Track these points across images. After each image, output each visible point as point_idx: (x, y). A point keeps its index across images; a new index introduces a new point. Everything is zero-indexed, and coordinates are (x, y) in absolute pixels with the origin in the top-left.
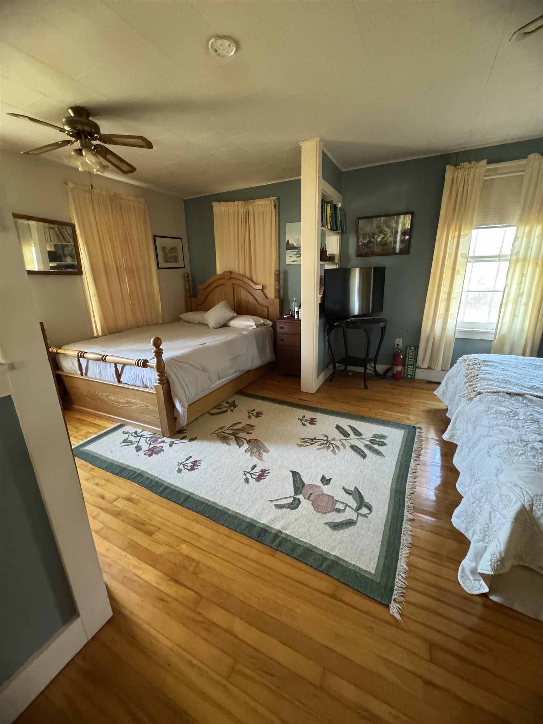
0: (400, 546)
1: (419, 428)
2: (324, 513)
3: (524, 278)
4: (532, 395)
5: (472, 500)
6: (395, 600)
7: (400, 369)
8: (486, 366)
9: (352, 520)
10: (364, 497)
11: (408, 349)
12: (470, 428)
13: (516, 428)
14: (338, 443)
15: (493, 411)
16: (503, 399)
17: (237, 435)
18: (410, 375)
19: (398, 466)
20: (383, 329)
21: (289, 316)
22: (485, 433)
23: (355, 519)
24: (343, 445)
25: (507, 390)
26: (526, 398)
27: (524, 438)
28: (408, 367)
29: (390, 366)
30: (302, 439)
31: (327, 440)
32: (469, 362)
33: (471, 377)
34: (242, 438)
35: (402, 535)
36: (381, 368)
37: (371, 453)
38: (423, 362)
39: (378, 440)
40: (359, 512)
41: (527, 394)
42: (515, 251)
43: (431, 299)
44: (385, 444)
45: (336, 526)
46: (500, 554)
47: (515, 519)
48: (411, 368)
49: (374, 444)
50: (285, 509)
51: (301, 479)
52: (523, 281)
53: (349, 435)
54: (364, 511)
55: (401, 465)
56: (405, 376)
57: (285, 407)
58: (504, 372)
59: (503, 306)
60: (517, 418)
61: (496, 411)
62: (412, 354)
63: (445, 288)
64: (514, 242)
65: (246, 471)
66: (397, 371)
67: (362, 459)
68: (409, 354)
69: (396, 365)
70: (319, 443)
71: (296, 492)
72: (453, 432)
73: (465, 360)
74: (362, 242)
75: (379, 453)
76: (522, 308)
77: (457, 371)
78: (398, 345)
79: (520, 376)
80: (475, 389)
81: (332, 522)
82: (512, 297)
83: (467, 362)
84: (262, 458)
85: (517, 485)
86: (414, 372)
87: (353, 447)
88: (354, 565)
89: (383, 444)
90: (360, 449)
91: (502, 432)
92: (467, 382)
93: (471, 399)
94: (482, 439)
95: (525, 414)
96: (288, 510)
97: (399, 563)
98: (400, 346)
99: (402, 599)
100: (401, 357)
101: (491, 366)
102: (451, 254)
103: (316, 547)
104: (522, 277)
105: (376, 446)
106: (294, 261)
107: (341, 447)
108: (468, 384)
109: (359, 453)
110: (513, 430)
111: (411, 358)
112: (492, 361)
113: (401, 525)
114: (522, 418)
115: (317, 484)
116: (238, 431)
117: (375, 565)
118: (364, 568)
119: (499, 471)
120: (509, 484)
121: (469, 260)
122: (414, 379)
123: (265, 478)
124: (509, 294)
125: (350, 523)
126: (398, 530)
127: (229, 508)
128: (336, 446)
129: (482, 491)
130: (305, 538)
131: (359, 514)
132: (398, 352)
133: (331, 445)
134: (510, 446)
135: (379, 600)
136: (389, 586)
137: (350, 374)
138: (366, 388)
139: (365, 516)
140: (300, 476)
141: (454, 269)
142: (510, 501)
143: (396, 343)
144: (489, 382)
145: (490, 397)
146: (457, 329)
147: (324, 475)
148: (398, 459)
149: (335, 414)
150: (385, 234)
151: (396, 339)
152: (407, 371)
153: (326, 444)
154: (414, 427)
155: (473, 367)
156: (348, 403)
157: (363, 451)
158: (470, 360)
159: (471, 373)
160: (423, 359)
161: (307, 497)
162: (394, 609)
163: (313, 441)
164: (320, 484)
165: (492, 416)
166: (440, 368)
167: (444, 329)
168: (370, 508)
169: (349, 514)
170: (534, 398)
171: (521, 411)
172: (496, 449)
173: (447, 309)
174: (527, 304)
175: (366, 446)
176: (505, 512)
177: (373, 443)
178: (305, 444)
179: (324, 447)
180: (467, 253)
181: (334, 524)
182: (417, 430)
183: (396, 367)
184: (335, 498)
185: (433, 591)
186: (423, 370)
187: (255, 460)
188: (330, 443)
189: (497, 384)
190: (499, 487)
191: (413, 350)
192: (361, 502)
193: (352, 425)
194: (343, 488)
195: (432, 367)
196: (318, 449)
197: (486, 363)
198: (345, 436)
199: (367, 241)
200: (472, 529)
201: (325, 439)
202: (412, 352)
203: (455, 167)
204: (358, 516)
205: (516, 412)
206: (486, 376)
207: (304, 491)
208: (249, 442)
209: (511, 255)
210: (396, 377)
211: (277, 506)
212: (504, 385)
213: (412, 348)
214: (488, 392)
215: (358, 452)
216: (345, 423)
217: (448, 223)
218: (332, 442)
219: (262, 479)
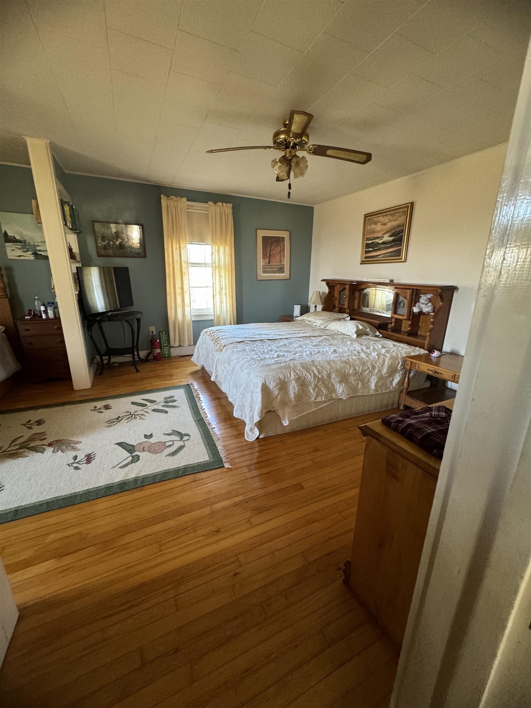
0: (214, 442)
1: (191, 384)
2: (161, 452)
3: (221, 279)
4: (247, 341)
5: (241, 396)
6: (225, 462)
7: (158, 351)
8: (220, 332)
9: (182, 445)
10: (181, 432)
11: (161, 334)
12: (226, 365)
13: (248, 355)
14: (142, 413)
15: (235, 351)
16: (237, 345)
17: (29, 446)
18: (167, 354)
19: (191, 408)
20: (138, 320)
21: (31, 316)
22: (236, 363)
23: (183, 444)
24: (146, 412)
25: (236, 341)
26: (245, 343)
27: (253, 357)
28: (164, 349)
29: (149, 351)
30: (107, 422)
31: (130, 414)
32: (210, 332)
33: (215, 340)
34: (38, 446)
35: (213, 437)
36: (143, 354)
37: (170, 409)
38: (175, 342)
39: (169, 400)
40: (183, 440)
41: (245, 341)
42: (214, 261)
43: (170, 293)
44: (176, 401)
45: (173, 454)
46: (260, 408)
47: (261, 390)
48: (166, 349)
49: (169, 403)
50: (129, 466)
51: (128, 444)
52: (221, 280)
53: (147, 405)
54: (185, 438)
55: (192, 407)
56: (164, 356)
57: (67, 407)
58: (230, 334)
59: (215, 296)
60: (246, 351)
61: (236, 351)
62: (165, 338)
63: (178, 285)
64: (212, 255)
65: (69, 463)
66: (157, 353)
67: (166, 414)
68: (162, 338)
69: (154, 348)
70: (126, 418)
71: (131, 453)
72: (216, 374)
73: (206, 332)
74: (101, 244)
75: (175, 407)
76: (224, 297)
77: (203, 340)
78: (152, 332)
79: (238, 334)
80: (222, 345)
81: (170, 453)
82: (218, 290)
83: (208, 333)
84: (78, 448)
85: (258, 376)
86: (169, 351)
87: (154, 410)
88: (197, 463)
89: (174, 401)
90: (161, 410)
91: (243, 358)
92: (215, 343)
93: (222, 350)
94: (236, 366)
95: (248, 349)
96: (133, 464)
97: (218, 449)
98: (154, 333)
99: (228, 460)
100: (158, 341)
101: (222, 332)
102: (177, 260)
103: (169, 469)
104: (220, 278)
105: (171, 404)
106: (20, 256)
107: (145, 414)
108: (216, 344)
109: (162, 412)
110: (247, 356)
111: (165, 341)
112: (222, 330)
113: (210, 433)
114: (248, 350)
115: (144, 441)
116: (27, 443)
117: (208, 456)
118: (203, 460)
119: (249, 374)
120: (255, 377)
121: (189, 265)
122: (170, 356)
123: (94, 459)
124: (216, 288)
125: (181, 448)
126: (210, 436)
127: (75, 491)
128: (141, 415)
129: (244, 389)
130: (158, 470)
131: (183, 441)
132: (154, 337)
133: (136, 416)
134: (250, 363)
135: (218, 467)
136: (219, 459)
137: (116, 365)
138: (138, 371)
139: (188, 440)
140: (126, 443)
141: (181, 271)
142: (257, 384)
143: (151, 331)
144: (226, 340)
145: (231, 346)
146: (192, 314)
147: (145, 433)
148: (189, 405)
149: (125, 396)
150: (122, 239)
151: (150, 327)
152: (164, 351)
153: (132, 416)
154: (188, 385)
155: (213, 334)
156: (130, 386)
157: (163, 410)
158: (210, 331)
159: (214, 337)
160: (175, 341)
161: (141, 450)
162: (227, 465)
163: (119, 419)
164: (146, 440)
165: (236, 354)
166: (187, 344)
167: (184, 315)
168: (188, 435)
169: (177, 444)
170: (249, 342)
171: (247, 348)
172: (244, 366)
173: (183, 301)
174: (226, 294)
175: (163, 406)
176: (257, 390)
177: (166, 403)
178: (113, 424)
179: (131, 420)
180: (187, 260)
181: (172, 453)
182: (191, 386)
183: (155, 350)
184: (163, 441)
185: (239, 449)
186: (174, 348)
187: (72, 454)
188: (135, 415)
189: (230, 339)
190: (252, 381)
191: (165, 334)
192: (181, 436)
193: (143, 398)
194: (165, 434)
195: (181, 345)
196: (127, 422)
197: (219, 331)
198: (144, 406)
199: (106, 243)
200: (244, 413)
201: (129, 414)
202: (165, 336)
203: (168, 198)
204: (184, 442)
205: (245, 349)
206: (223, 337)
207: (136, 449)
208: (50, 445)
209: (212, 263)
210: (157, 358)
211: (121, 467)
212: (234, 339)
213: (164, 333)
214: (229, 344)
215: (160, 411)
216: (138, 399)
217: (171, 238)
218: (136, 414)
219: (92, 460)
